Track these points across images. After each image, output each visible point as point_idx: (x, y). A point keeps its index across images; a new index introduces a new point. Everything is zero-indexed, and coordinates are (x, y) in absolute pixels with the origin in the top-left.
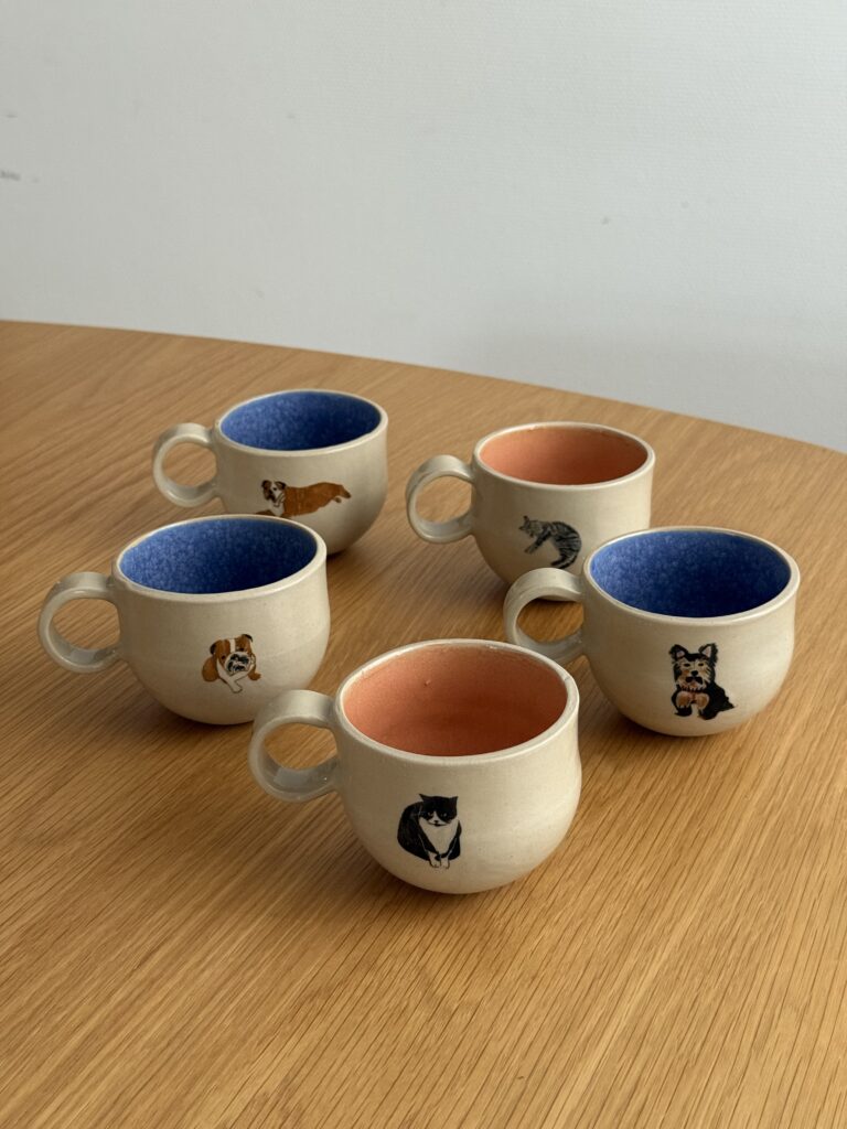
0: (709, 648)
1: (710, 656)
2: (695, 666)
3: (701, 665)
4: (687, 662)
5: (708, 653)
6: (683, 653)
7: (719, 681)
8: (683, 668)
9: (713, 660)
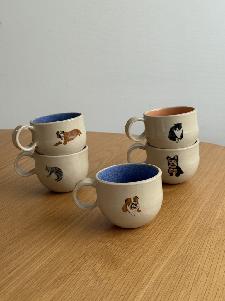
0: (176, 157)
1: (176, 159)
2: (173, 162)
3: (174, 161)
4: (171, 161)
5: (176, 158)
6: (170, 158)
7: (180, 166)
8: (170, 162)
9: (177, 160)
